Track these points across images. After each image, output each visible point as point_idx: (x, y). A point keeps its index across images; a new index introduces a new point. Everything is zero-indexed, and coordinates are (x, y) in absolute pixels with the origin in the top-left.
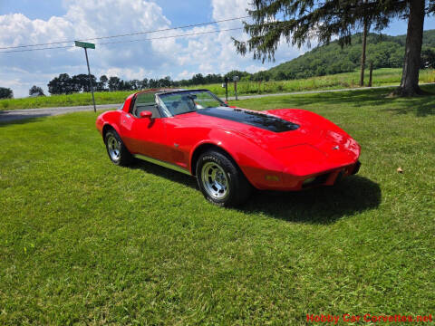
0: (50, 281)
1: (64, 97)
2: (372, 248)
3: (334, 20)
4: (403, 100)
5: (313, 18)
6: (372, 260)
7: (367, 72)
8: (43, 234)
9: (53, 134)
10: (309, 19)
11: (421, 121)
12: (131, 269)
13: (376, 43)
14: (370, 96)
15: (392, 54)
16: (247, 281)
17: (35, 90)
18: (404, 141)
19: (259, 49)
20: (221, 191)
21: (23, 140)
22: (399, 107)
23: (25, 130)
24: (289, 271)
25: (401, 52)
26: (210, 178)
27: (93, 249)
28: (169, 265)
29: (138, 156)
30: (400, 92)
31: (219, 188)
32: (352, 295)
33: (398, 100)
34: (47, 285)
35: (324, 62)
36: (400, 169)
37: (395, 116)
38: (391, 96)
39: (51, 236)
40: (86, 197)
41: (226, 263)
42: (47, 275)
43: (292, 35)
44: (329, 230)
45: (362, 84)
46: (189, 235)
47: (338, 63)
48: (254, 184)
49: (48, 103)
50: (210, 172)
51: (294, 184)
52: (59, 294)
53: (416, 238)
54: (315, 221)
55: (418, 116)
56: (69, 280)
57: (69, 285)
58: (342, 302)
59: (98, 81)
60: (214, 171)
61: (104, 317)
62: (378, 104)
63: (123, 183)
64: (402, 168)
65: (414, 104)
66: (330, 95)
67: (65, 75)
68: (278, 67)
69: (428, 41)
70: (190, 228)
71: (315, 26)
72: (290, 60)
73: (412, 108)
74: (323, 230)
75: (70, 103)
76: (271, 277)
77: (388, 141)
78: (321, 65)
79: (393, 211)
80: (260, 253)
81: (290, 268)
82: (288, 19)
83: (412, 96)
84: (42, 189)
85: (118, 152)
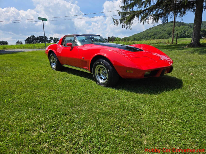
0: (16, 114)
1: (32, 45)
2: (179, 104)
3: (160, 11)
4: (192, 48)
5: (151, 10)
6: (179, 109)
7: (175, 39)
8: (16, 96)
9: (25, 58)
10: (149, 10)
11: (202, 56)
12: (58, 110)
13: (179, 26)
14: (177, 47)
15: (187, 32)
16: (115, 116)
17: (18, 43)
18: (193, 63)
19: (125, 23)
20: (104, 80)
21: (10, 60)
22: (191, 51)
23: (12, 56)
24: (137, 112)
25: (191, 31)
26: (99, 73)
27: (39, 102)
28: (77, 109)
29: (65, 66)
30: (191, 45)
31: (103, 78)
32: (169, 123)
33: (190, 48)
34: (15, 115)
35: (155, 34)
36: (192, 74)
37: (189, 54)
38: (187, 47)
39: (19, 96)
40: (38, 82)
41: (105, 109)
42: (15, 112)
43: (140, 18)
44: (157, 97)
45: (173, 43)
46: (87, 97)
47: (161, 35)
48: (121, 76)
49: (24, 47)
50: (99, 70)
51: (140, 75)
52: (21, 119)
53: (201, 101)
54: (150, 93)
55: (200, 54)
56: (26, 114)
57: (26, 116)
58: (163, 126)
59: (49, 39)
60: (101, 70)
61: (42, 130)
62: (180, 50)
63: (57, 77)
64: (193, 73)
65: (198, 50)
66: (157, 46)
67: (33, 36)
68: (133, 36)
69: (204, 26)
70: (88, 95)
71: (151, 14)
72: (139, 33)
73: (197, 51)
74: (154, 96)
75: (35, 47)
76: (128, 115)
77: (186, 63)
78: (153, 35)
79: (189, 90)
80: (123, 105)
81: (137, 111)
82: (139, 10)
83: (197, 47)
84: (17, 78)
85: (55, 64)
